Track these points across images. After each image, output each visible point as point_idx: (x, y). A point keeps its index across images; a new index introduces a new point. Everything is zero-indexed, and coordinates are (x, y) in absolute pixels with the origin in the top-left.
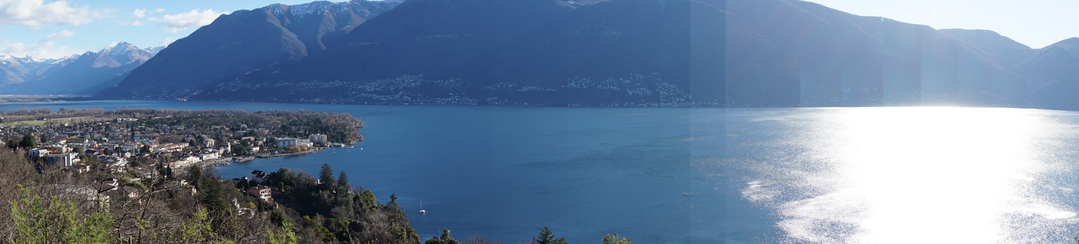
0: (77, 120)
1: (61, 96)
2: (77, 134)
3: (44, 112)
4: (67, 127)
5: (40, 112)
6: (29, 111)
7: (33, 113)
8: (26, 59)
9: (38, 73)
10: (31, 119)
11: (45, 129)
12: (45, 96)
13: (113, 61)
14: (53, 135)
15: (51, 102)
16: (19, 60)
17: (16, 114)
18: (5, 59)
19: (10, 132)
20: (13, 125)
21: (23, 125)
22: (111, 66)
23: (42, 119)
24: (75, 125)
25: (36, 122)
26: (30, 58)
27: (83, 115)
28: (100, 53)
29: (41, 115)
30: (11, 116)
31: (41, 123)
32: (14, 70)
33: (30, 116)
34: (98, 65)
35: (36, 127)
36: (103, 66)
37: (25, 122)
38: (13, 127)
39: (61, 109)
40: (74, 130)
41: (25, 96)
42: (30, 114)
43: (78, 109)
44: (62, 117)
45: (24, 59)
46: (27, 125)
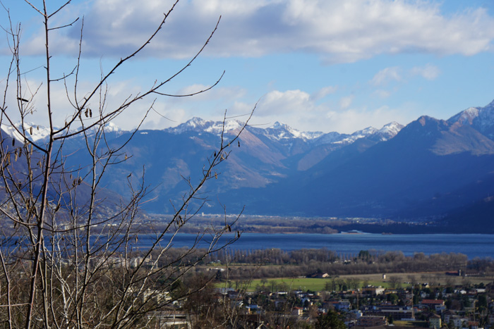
8: (275, 131)
9: (303, 165)
10: (292, 275)
16: (259, 133)
18: (227, 128)
19: (246, 303)
20: (252, 287)
21: (274, 286)
23: (318, 274)
24: (401, 294)
25: (303, 283)
26: (284, 128)
27: (418, 268)
28: (452, 121)
29: (315, 263)
30: (244, 266)
31: (317, 284)
32: (250, 159)
33: (288, 267)
34: (447, 148)
35: (306, 293)
36: (459, 150)
37: (279, 281)
39: (362, 253)
41: (272, 218)
42: (286, 262)
45: (271, 131)
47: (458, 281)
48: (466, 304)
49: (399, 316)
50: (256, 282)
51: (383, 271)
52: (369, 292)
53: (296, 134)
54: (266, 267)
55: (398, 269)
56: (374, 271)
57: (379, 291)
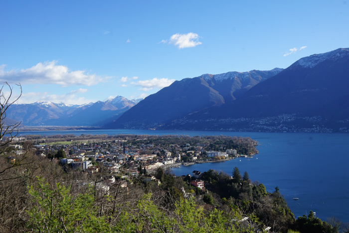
0: (92, 141)
1: (82, 127)
2: (91, 150)
3: (71, 136)
4: (85, 145)
5: (69, 136)
6: (62, 135)
7: (65, 137)
8: (61, 104)
9: (68, 113)
10: (63, 141)
11: (72, 146)
12: (72, 127)
13: (113, 107)
14: (77, 150)
15: (76, 130)
16: (56, 105)
17: (53, 137)
18: (47, 104)
19: (49, 148)
20: (52, 144)
21: (58, 144)
22: (112, 109)
23: (70, 140)
24: (90, 144)
25: (66, 143)
26: (63, 104)
27: (95, 138)
28: (106, 102)
29: (70, 138)
30: (50, 139)
31: (69, 143)
32: (53, 110)
33: (62, 139)
34: (105, 109)
35: (66, 146)
36: (107, 109)
37: (59, 142)
38: (51, 145)
39: (82, 135)
40: (90, 147)
41: (60, 127)
42: (62, 138)
43: (92, 135)
44: (82, 139)
45: (60, 104)
46: (60, 144)
47: (104, 141)
48: (105, 146)
49: (89, 150)
50: (53, 143)
51: (87, 139)
52: (82, 144)
53: (67, 105)
54: (56, 139)
55: (91, 138)
56: (85, 139)
57: (85, 144)
